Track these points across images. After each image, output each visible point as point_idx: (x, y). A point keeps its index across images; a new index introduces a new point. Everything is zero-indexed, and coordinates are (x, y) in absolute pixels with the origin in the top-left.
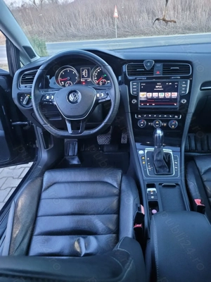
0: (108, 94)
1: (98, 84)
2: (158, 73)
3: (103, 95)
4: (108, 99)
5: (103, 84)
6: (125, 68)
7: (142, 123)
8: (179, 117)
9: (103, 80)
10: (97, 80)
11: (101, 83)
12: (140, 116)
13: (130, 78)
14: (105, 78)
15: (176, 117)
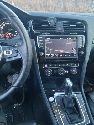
0: (17, 51)
1: (5, 37)
2: (60, 29)
3: (11, 52)
4: (19, 57)
5: (10, 38)
6: (30, 23)
7: (49, 72)
8: (77, 65)
9: (10, 34)
10: (3, 33)
11: (7, 37)
12: (46, 66)
13: (36, 32)
14: (11, 32)
15: (75, 65)
